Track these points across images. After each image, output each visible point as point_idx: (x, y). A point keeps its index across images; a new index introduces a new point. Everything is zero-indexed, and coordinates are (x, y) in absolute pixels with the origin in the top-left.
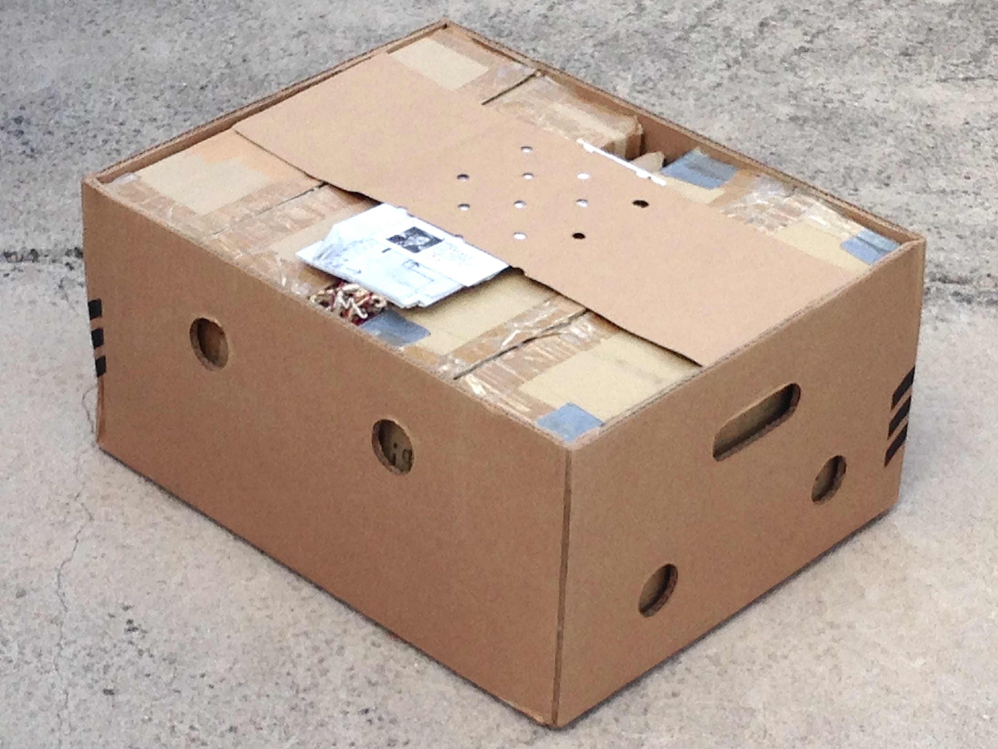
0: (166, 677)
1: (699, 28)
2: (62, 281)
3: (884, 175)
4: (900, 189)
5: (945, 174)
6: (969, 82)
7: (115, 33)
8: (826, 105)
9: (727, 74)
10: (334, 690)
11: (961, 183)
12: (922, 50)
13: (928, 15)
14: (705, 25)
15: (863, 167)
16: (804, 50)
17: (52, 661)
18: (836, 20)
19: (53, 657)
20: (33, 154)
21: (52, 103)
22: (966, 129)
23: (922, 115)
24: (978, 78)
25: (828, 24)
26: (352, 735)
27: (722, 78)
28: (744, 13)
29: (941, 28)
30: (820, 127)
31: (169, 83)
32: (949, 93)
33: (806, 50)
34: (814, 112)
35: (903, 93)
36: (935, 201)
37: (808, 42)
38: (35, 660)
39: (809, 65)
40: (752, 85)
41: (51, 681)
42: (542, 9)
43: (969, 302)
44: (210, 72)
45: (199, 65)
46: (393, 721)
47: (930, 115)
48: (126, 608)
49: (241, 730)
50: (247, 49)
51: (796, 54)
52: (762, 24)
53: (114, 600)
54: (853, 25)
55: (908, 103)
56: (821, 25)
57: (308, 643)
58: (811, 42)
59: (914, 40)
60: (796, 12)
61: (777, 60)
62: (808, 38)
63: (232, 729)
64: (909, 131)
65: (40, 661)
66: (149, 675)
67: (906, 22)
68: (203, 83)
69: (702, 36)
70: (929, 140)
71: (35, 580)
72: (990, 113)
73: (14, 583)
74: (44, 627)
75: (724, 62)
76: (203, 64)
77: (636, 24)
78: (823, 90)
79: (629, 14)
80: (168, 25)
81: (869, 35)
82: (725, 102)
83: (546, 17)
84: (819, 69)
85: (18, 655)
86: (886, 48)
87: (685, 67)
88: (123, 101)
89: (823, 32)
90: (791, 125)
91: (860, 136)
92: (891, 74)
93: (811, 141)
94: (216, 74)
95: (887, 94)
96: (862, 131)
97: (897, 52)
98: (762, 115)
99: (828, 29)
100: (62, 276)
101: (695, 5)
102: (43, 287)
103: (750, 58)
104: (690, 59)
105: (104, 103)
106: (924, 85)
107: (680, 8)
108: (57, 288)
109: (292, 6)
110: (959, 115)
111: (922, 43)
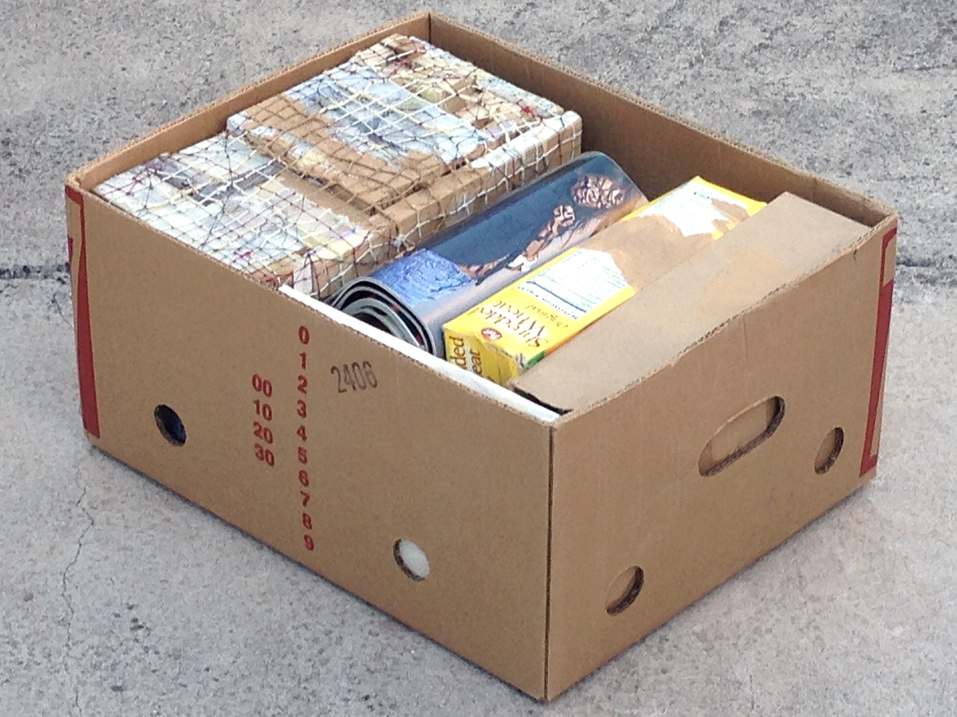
0: (172, 672)
1: (661, 29)
2: (54, 296)
3: (846, 164)
4: (862, 178)
5: (904, 161)
6: (925, 72)
7: (94, 55)
8: (787, 98)
9: (690, 72)
10: (336, 678)
11: (921, 168)
12: (878, 43)
13: (882, 8)
14: (667, 26)
15: (826, 157)
16: (763, 46)
17: (61, 661)
18: (794, 17)
19: (61, 658)
20: (21, 174)
21: (38, 124)
22: (923, 117)
23: (880, 105)
24: (933, 68)
25: (786, 20)
27: (685, 76)
28: (703, 13)
29: (895, 21)
30: (782, 120)
31: (149, 102)
32: (905, 83)
33: (766, 47)
34: (776, 105)
35: (862, 84)
36: (896, 187)
37: (767, 39)
38: (46, 660)
39: (769, 60)
40: (715, 82)
41: (61, 680)
42: (509, 16)
43: (933, 283)
44: (189, 89)
45: (177, 82)
46: (393, 707)
47: (887, 104)
48: (131, 608)
50: (225, 66)
51: (755, 51)
52: (722, 23)
53: (118, 600)
54: (810, 21)
55: (866, 94)
56: (779, 22)
57: (308, 635)
58: (770, 38)
59: (870, 33)
60: (754, 10)
61: (737, 57)
62: (767, 35)
64: (869, 121)
65: (50, 661)
66: (155, 671)
67: (861, 15)
68: (183, 99)
69: (665, 37)
70: (888, 129)
71: (41, 583)
72: (945, 100)
73: (20, 587)
74: (52, 629)
75: (687, 60)
76: (182, 82)
77: (601, 28)
78: (784, 85)
79: (593, 18)
80: (146, 45)
81: (826, 30)
82: (690, 99)
83: (512, 23)
84: (779, 65)
85: (28, 657)
86: (843, 42)
87: (649, 68)
88: (106, 120)
89: (782, 28)
90: (753, 120)
91: (821, 128)
92: (848, 66)
93: (774, 134)
94: (195, 91)
95: (846, 86)
96: (823, 122)
97: (854, 46)
98: (726, 110)
99: (786, 26)
100: (55, 291)
101: (656, 7)
102: (36, 302)
103: (711, 56)
104: (654, 59)
105: (88, 122)
106: (881, 76)
107: (642, 10)
108: (50, 303)
109: (266, 22)
110: (916, 104)
111: (877, 36)
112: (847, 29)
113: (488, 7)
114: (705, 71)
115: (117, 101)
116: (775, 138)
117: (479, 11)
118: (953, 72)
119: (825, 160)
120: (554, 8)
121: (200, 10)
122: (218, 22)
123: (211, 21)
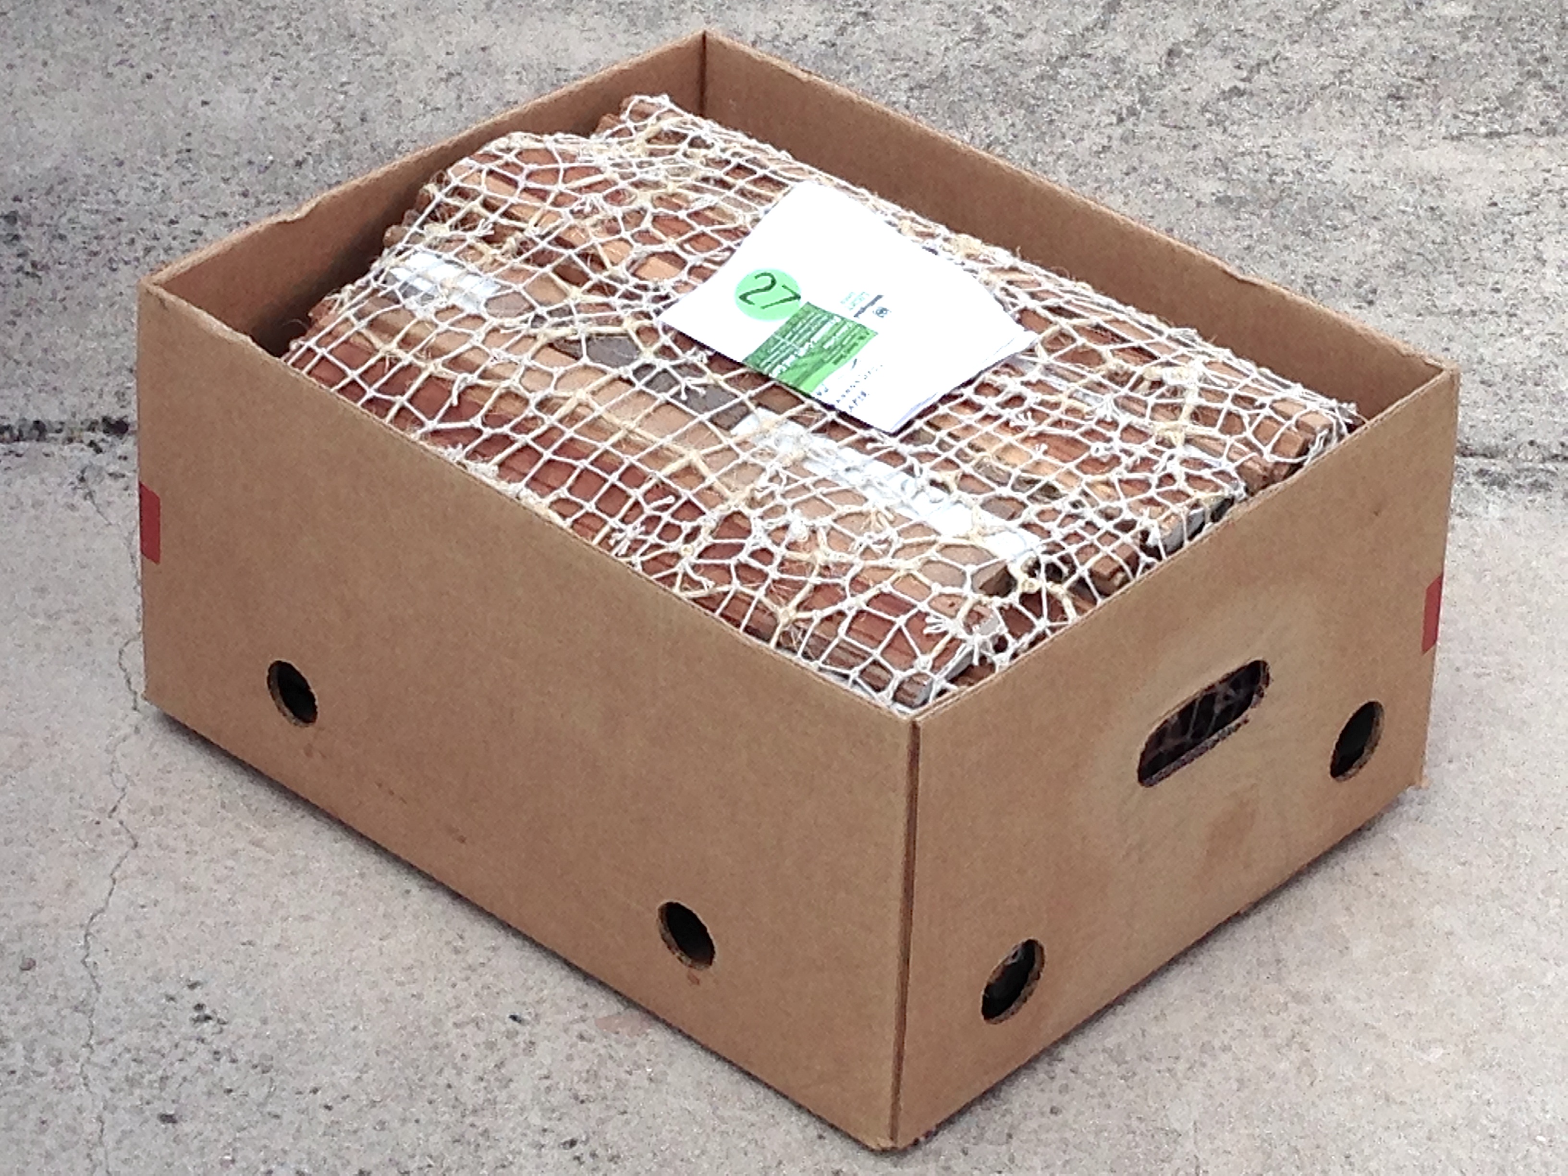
0: (257, 1094)
1: (1073, 59)
2: (83, 472)
3: (1366, 286)
4: (1391, 311)
5: (1461, 285)
6: (1497, 140)
7: (159, 79)
8: (1274, 177)
9: (1119, 131)
10: (522, 1109)
11: (1487, 298)
12: (1422, 91)
13: (1430, 34)
14: (1082, 55)
15: (1334, 274)
16: (1237, 92)
17: (78, 1071)
18: (1287, 45)
19: (78, 1065)
20: (36, 270)
21: (65, 190)
22: (1492, 213)
23: (1423, 191)
24: (1510, 134)
25: (1273, 52)
27: (1110, 138)
28: (1142, 36)
29: (1450, 55)
30: (1265, 213)
31: (246, 156)
32: (1464, 158)
33: (1241, 93)
34: (1254, 189)
35: (1394, 158)
36: (1446, 327)
37: (1243, 80)
38: (52, 1069)
39: (1246, 115)
40: (1159, 148)
41: (77, 1102)
42: (827, 33)
43: (1503, 485)
44: (309, 139)
45: (292, 127)
46: (613, 1159)
47: (1435, 192)
48: (193, 986)
50: (368, 102)
51: (1224, 99)
52: (1170, 53)
53: (173, 972)
54: (1313, 53)
55: (1401, 175)
56: (1263, 53)
57: (481, 1038)
58: (1248, 79)
59: (1409, 75)
60: (1224, 33)
61: (1195, 108)
62: (1245, 74)
63: (364, 1174)
64: (1404, 217)
65: (59, 1070)
66: (230, 1091)
67: (1396, 46)
68: (300, 155)
69: (1079, 72)
70: (1434, 232)
71: (49, 942)
72: (1529, 187)
73: (16, 948)
74: (64, 1017)
75: (1114, 112)
76: (298, 127)
77: (976, 55)
78: (1268, 155)
79: (964, 40)
80: (242, 66)
81: (1340, 67)
82: (1117, 175)
83: (833, 45)
84: (1261, 122)
85: (24, 1063)
86: (1365, 88)
87: (1052, 121)
88: (175, 184)
89: (1267, 63)
90: (1218, 211)
91: (1328, 227)
92: (1374, 128)
93: (1251, 236)
94: (319, 141)
95: (1368, 161)
96: (1329, 219)
97: (1382, 94)
98: (1174, 194)
99: (1274, 59)
100: (86, 462)
101: (1065, 24)
102: (53, 480)
103: (1153, 106)
104: (1060, 109)
105: (145, 189)
106: (1426, 144)
107: (1043, 28)
108: (77, 482)
109: (437, 33)
110: (1481, 192)
111: (1420, 80)
113: (795, 18)
114: (1141, 129)
115: (195, 155)
116: (1252, 243)
117: (780, 24)
118: (1542, 142)
119: (1333, 279)
120: (900, 22)
121: (331, 11)
122: (359, 30)
123: (349, 29)
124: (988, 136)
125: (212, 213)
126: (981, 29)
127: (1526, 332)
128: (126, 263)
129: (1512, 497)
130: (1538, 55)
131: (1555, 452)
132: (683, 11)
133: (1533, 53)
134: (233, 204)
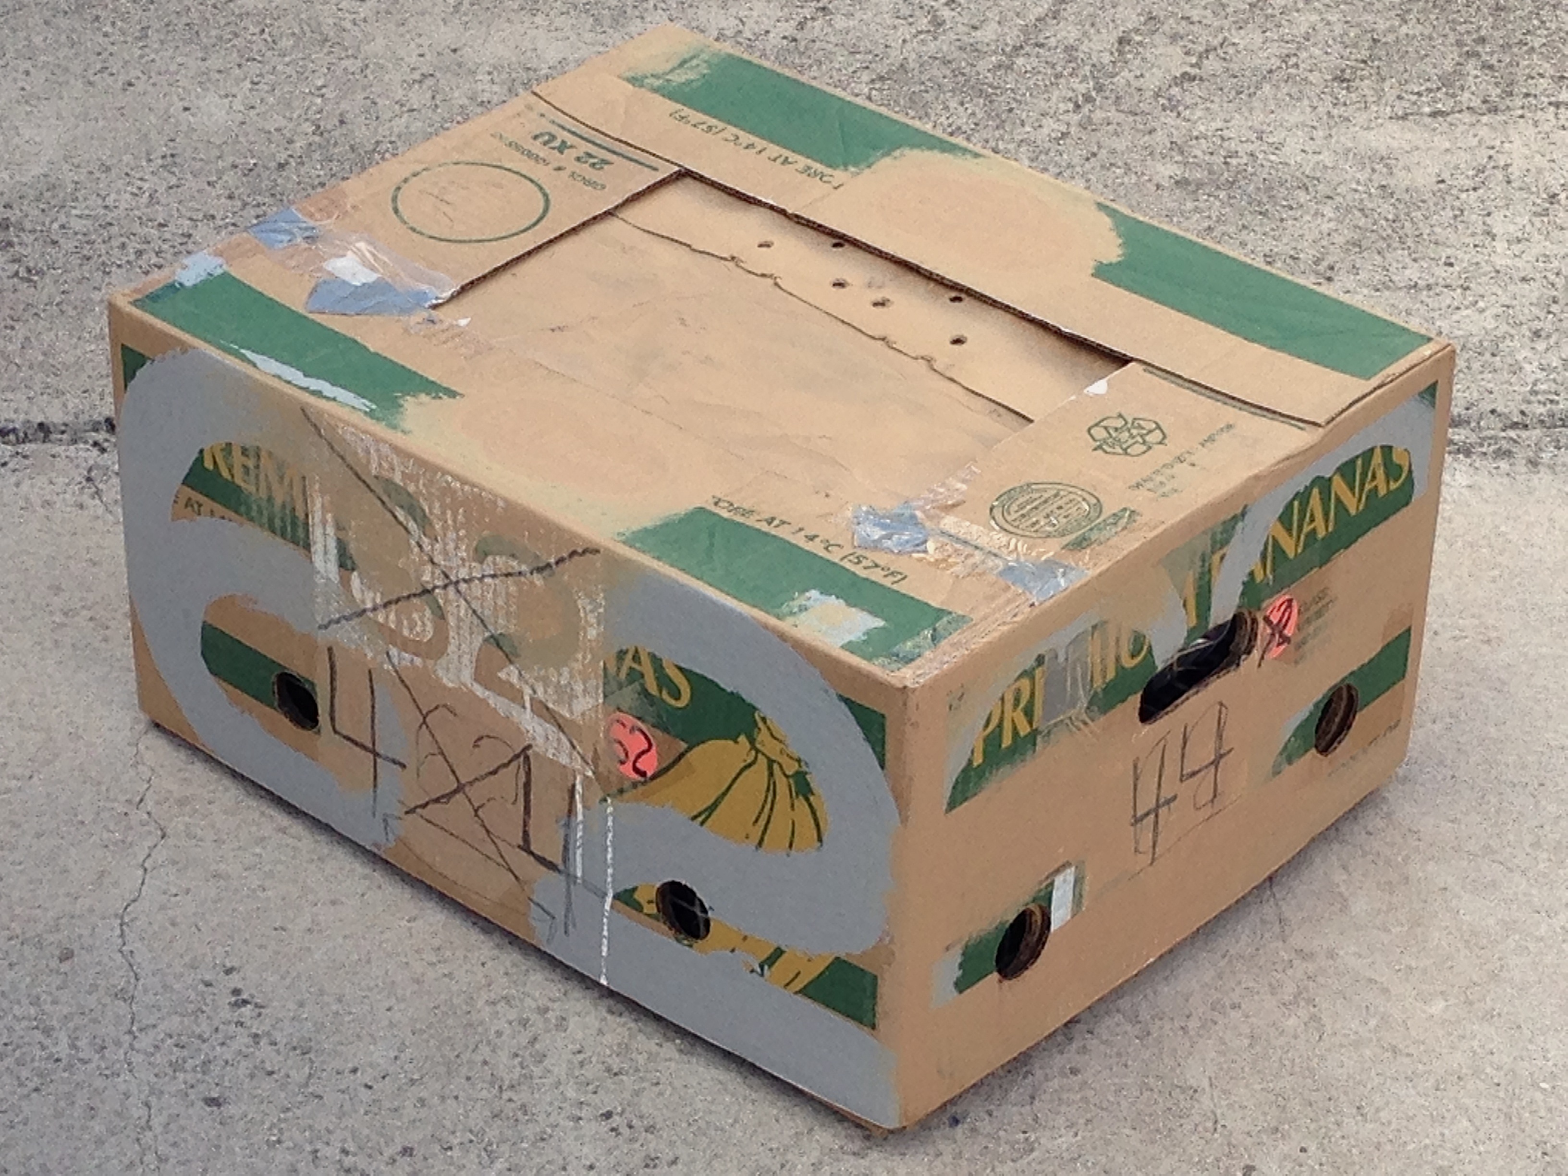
0: (298, 1076)
1: (1027, 49)
2: (90, 470)
3: (1325, 264)
5: (1415, 260)
6: (1441, 119)
7: (140, 87)
8: (1228, 160)
10: (558, 1083)
11: (1441, 272)
12: (1366, 73)
13: (1370, 18)
14: (1036, 45)
15: (1292, 253)
16: (1187, 77)
17: (121, 1056)
18: (1233, 31)
19: (122, 1051)
20: (31, 277)
21: (53, 197)
22: (1440, 190)
23: (1373, 170)
24: (1453, 112)
25: (1220, 38)
26: (589, 1153)
27: (1068, 124)
28: (1093, 25)
29: (1390, 38)
30: (1222, 195)
31: (230, 159)
32: (1409, 136)
33: (1194, 79)
34: (1211, 172)
35: (1343, 138)
36: (1403, 301)
37: (1192, 66)
38: (97, 1056)
39: (1200, 101)
40: (1116, 134)
41: (123, 1087)
42: (789, 29)
43: (1468, 453)
44: (290, 142)
45: (272, 130)
46: (650, 1129)
47: (1385, 170)
48: (229, 971)
49: (419, 1153)
50: (344, 105)
51: (1176, 85)
52: (1121, 41)
53: (209, 959)
54: (1258, 38)
55: (1351, 155)
56: (1210, 39)
57: (512, 1015)
58: (1197, 65)
59: (1353, 57)
60: (1171, 21)
61: (1148, 95)
62: (1194, 60)
63: (407, 1151)
64: (1357, 196)
65: (103, 1057)
66: (271, 1073)
67: (1338, 29)
68: (282, 157)
69: (1034, 61)
70: (1387, 209)
71: (86, 932)
72: (1475, 164)
73: (54, 938)
74: (105, 1005)
75: (1070, 99)
76: (278, 130)
77: (932, 47)
78: (1223, 139)
79: (921, 32)
80: (220, 72)
81: (1286, 52)
82: (1076, 161)
83: (795, 40)
84: (1212, 106)
85: (68, 1051)
86: (1311, 71)
87: (1011, 110)
88: (162, 189)
89: (1215, 49)
90: (1177, 193)
91: (1284, 206)
92: (1322, 109)
94: (300, 144)
95: (1318, 142)
96: (1284, 199)
97: (1330, 77)
98: (1134, 179)
99: (1222, 45)
100: (91, 462)
101: (1018, 15)
102: (61, 480)
103: (1108, 93)
104: (1018, 97)
105: (132, 194)
106: (1373, 125)
107: (997, 19)
108: (84, 483)
109: (408, 36)
110: (1429, 170)
111: (1364, 62)
112: (1317, 52)
113: (755, 13)
114: (1098, 115)
115: (178, 160)
116: (1211, 223)
117: (741, 21)
118: (1484, 119)
119: (1291, 257)
120: (858, 15)
121: (303, 16)
122: (332, 34)
123: (321, 34)
124: (950, 125)
125: (200, 217)
126: (938, 23)
127: (1481, 304)
128: (119, 266)
129: (1477, 465)
130: (1475, 36)
131: (1515, 420)
132: (646, 10)
133: (1468, 32)
134: (219, 206)
